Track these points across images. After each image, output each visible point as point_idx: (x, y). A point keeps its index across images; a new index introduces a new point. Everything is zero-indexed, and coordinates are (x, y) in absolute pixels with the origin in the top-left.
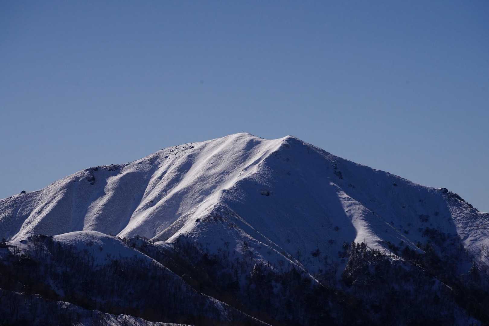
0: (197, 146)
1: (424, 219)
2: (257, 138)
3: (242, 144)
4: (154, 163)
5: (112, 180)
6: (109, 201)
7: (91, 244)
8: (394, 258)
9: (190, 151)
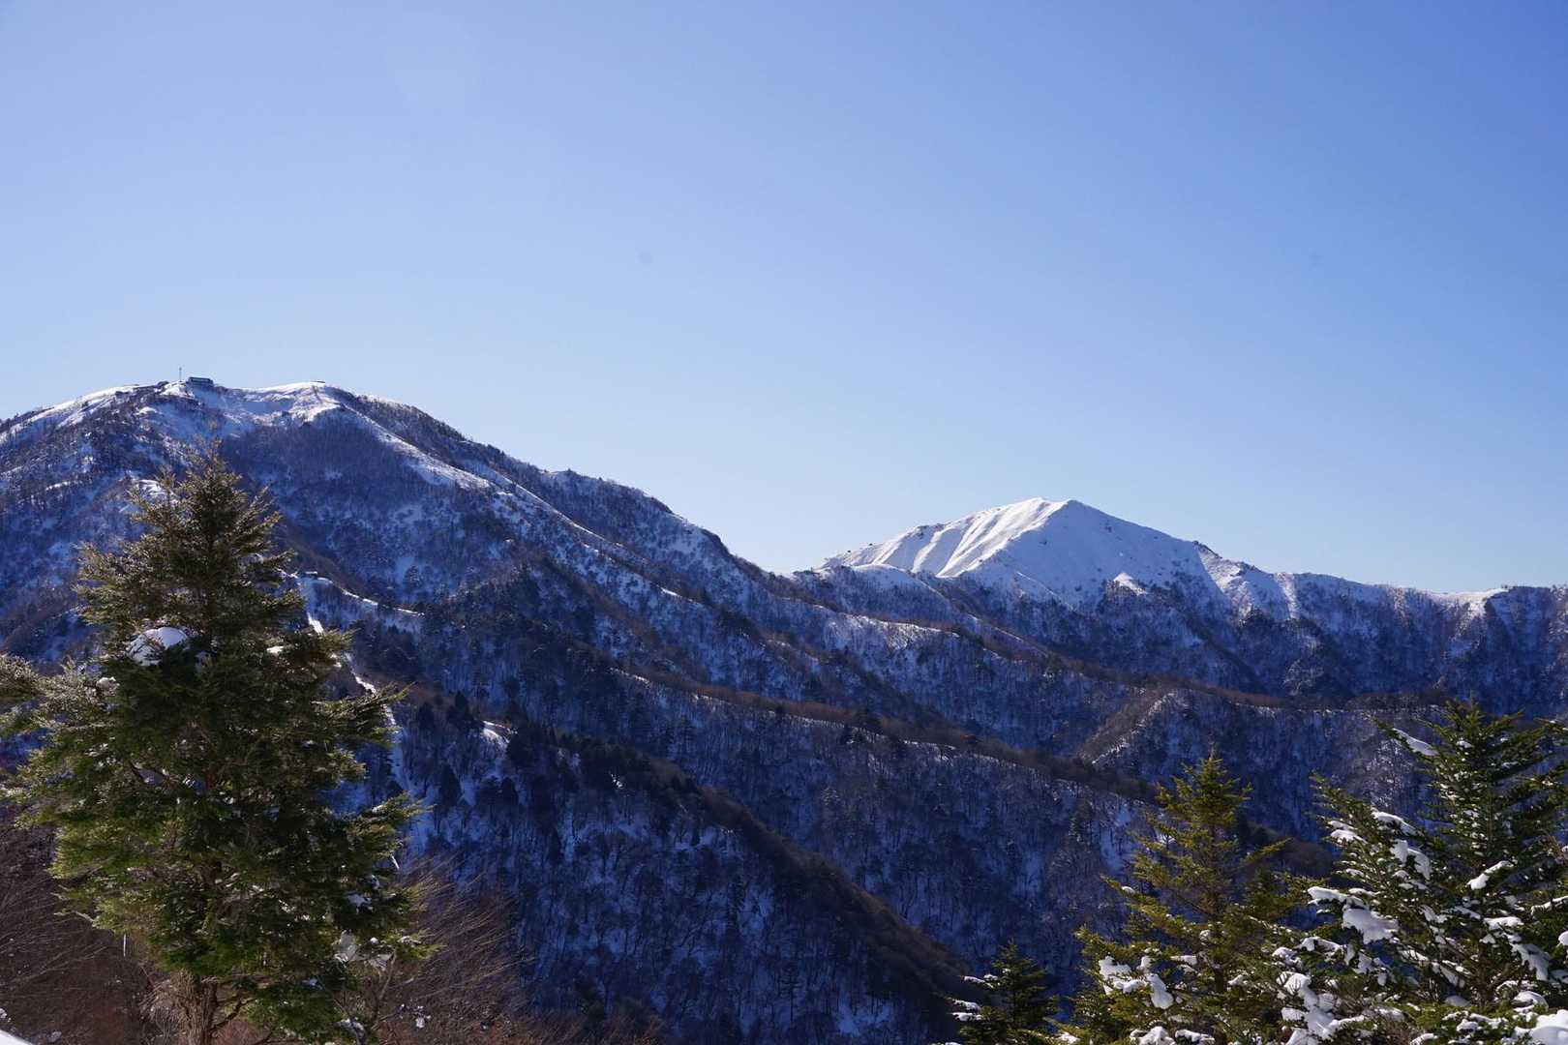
0: (1003, 508)
1: (1176, 564)
2: (1048, 502)
3: (1036, 506)
4: (969, 522)
5: (938, 534)
6: (933, 551)
7: (879, 573)
8: (1139, 592)
9: (997, 513)
